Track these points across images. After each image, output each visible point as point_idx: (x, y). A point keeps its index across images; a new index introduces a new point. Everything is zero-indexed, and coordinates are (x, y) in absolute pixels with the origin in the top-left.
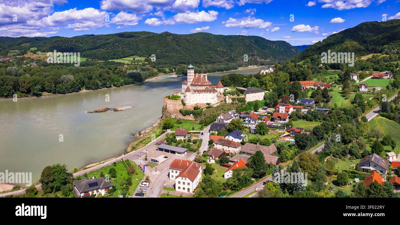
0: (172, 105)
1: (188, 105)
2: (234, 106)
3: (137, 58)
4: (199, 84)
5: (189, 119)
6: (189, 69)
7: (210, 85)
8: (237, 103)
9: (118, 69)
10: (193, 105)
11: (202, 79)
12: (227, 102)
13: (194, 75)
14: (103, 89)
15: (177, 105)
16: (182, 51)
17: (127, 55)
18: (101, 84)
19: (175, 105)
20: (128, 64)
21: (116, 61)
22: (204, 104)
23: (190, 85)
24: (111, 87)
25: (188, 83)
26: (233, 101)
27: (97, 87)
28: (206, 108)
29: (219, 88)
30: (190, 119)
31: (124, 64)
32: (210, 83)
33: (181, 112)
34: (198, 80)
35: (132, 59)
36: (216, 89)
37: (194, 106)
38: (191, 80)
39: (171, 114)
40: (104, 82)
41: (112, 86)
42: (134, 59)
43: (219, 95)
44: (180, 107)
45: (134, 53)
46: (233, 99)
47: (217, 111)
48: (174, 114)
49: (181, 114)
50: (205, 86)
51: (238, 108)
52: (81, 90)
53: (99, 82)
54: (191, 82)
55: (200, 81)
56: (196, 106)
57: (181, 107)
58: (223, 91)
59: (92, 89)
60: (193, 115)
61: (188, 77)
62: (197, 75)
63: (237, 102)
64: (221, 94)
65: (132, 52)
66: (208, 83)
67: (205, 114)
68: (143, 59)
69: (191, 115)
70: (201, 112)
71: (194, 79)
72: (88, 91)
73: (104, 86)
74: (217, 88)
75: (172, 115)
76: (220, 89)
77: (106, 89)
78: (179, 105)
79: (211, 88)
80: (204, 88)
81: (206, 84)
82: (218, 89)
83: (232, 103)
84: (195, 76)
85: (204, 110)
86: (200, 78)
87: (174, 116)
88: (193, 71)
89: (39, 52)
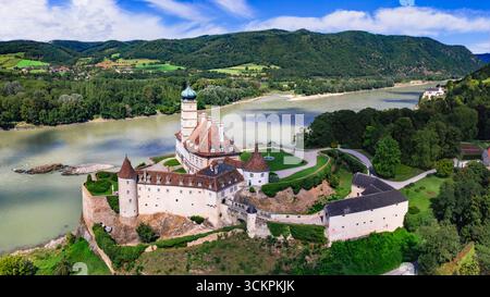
3: (252, 67)
8: (286, 244)
10: (146, 215)
12: (252, 235)
14: (136, 118)
16: (320, 58)
17: (238, 62)
18: (131, 109)
20: (235, 76)
21: (219, 71)
22: (180, 218)
25: (182, 137)
27: (123, 115)
28: (155, 246)
29: (249, 173)
31: (230, 75)
35: (244, 68)
36: (240, 171)
40: (137, 106)
42: (247, 68)
44: (103, 217)
45: (250, 59)
46: (274, 229)
52: (92, 119)
58: (262, 183)
59: (113, 118)
63: (289, 238)
64: (252, 191)
65: (247, 58)
68: (260, 68)
73: (140, 112)
76: (252, 175)
85: (149, 250)
89: (121, 60)
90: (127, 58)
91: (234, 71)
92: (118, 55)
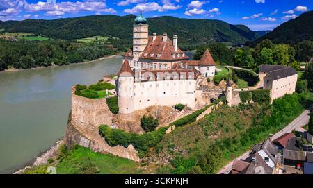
0: (82, 111)
1: (126, 112)
2: (246, 115)
3: (100, 38)
4: (159, 56)
5: (124, 156)
6: (137, 23)
7: (183, 60)
8: (251, 106)
9: (70, 46)
10: (140, 111)
11: (166, 46)
12: (230, 104)
13: (147, 37)
14: (38, 68)
15: (94, 114)
18: (35, 61)
19: (89, 112)
22: (168, 108)
23: (139, 61)
24: (51, 65)
25: (134, 55)
26: (243, 99)
27: (29, 65)
28: (174, 126)
29: (206, 67)
30: (128, 157)
32: (184, 55)
33: (102, 132)
34: (157, 47)
35: (95, 39)
36: (197, 68)
37: (142, 115)
38: (142, 49)
39: (79, 135)
40: (39, 58)
41: (52, 63)
42: (97, 39)
43: (205, 83)
44: (103, 119)
45: (98, 33)
46: (243, 96)
47: (207, 135)
48: (86, 135)
49: (104, 139)
50: (172, 61)
51: (258, 118)
52: (7, 68)
53: (32, 58)
54: (141, 53)
55: (162, 51)
56: (147, 116)
57: (106, 119)
58: (214, 75)
59: (23, 68)
60: (135, 147)
61: (135, 42)
62: (155, 38)
63: (251, 102)
64: (209, 81)
65: (96, 32)
66: (179, 56)
67: (172, 146)
69: (131, 147)
70: (161, 138)
71: (147, 46)
72: (17, 70)
73: (40, 63)
74: (200, 66)
75: (83, 139)
76: (208, 69)
77: (43, 67)
78: (100, 113)
79: (186, 66)
80: (170, 65)
81: (174, 56)
82: (203, 70)
83: (240, 104)
84: (150, 40)
85: (168, 131)
86: (162, 43)
87: (86, 141)
88: (145, 29)
89: (6, 33)
90: (10, 32)
91: (88, 41)
92: (3, 30)
